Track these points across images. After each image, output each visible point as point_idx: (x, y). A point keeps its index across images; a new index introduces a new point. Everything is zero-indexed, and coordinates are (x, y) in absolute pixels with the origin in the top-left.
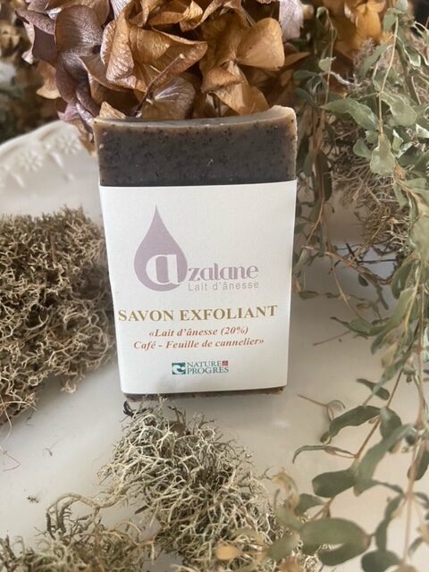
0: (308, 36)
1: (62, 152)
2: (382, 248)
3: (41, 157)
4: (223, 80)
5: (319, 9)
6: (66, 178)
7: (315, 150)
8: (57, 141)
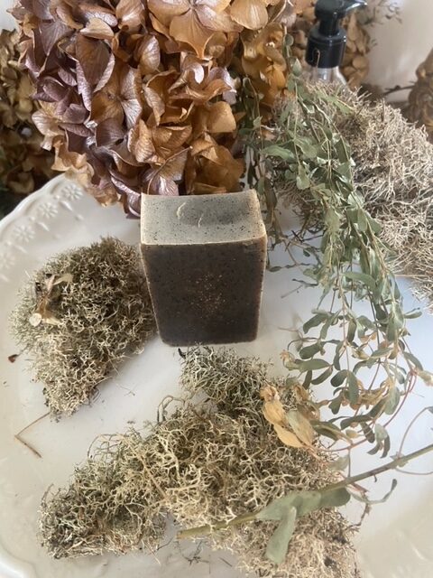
0: (240, 99)
1: (69, 199)
2: (314, 229)
3: (55, 207)
4: (204, 146)
5: (244, 80)
6: (77, 219)
7: (263, 178)
8: (63, 191)
